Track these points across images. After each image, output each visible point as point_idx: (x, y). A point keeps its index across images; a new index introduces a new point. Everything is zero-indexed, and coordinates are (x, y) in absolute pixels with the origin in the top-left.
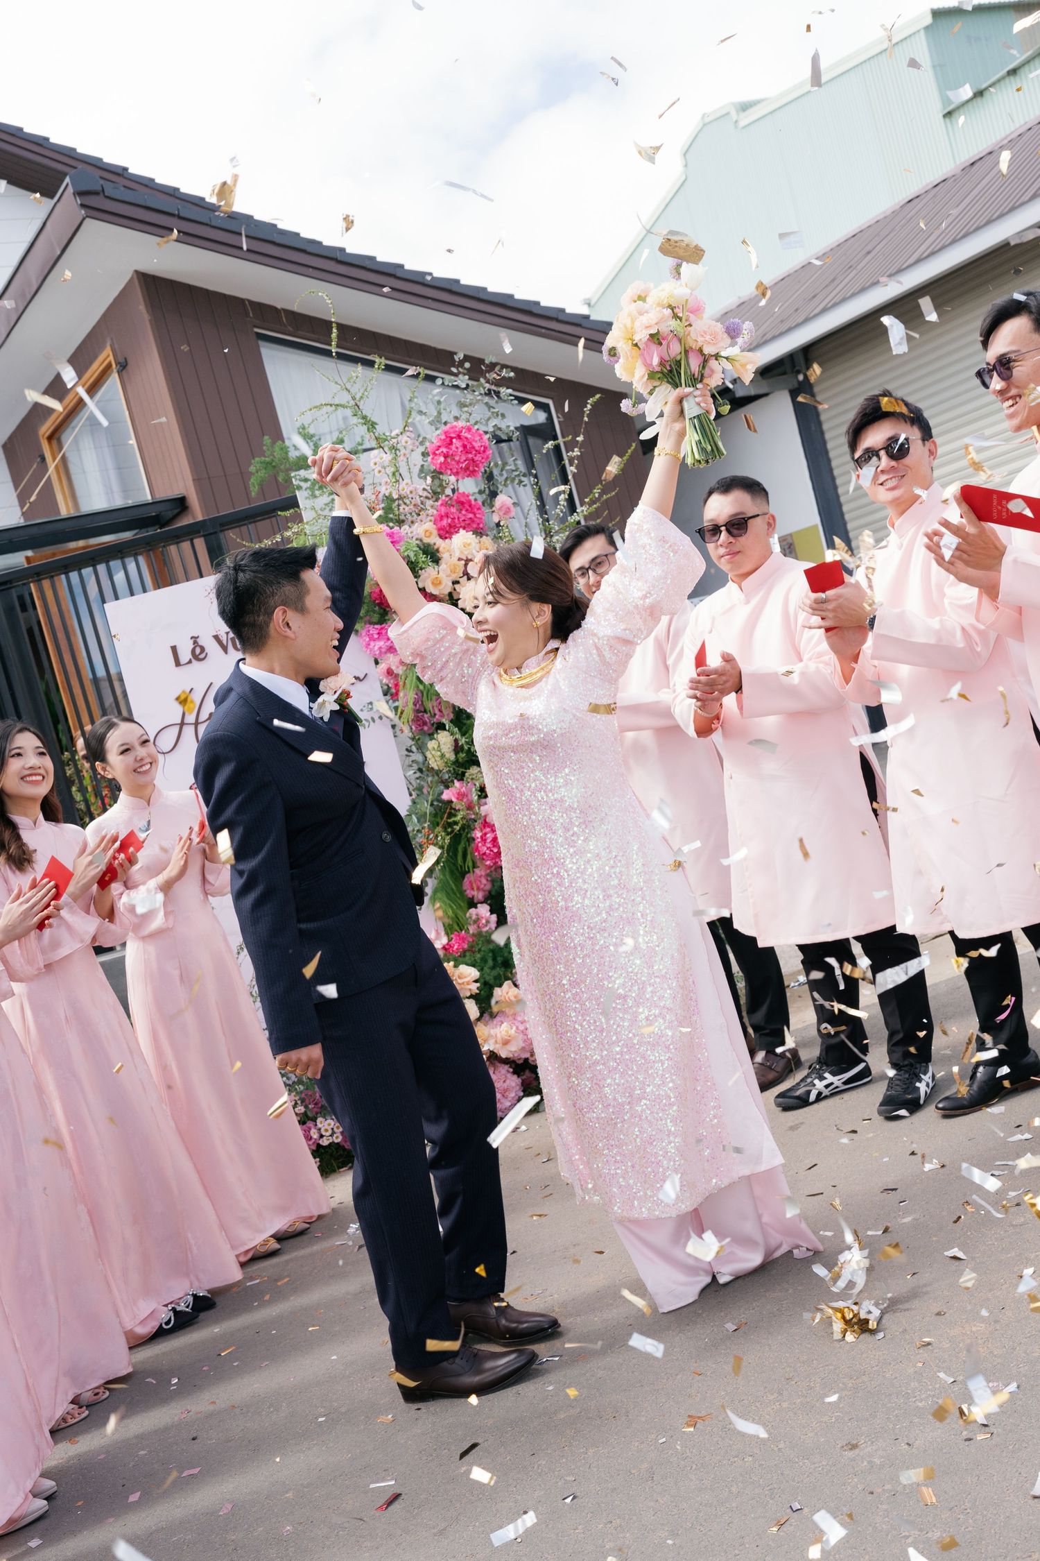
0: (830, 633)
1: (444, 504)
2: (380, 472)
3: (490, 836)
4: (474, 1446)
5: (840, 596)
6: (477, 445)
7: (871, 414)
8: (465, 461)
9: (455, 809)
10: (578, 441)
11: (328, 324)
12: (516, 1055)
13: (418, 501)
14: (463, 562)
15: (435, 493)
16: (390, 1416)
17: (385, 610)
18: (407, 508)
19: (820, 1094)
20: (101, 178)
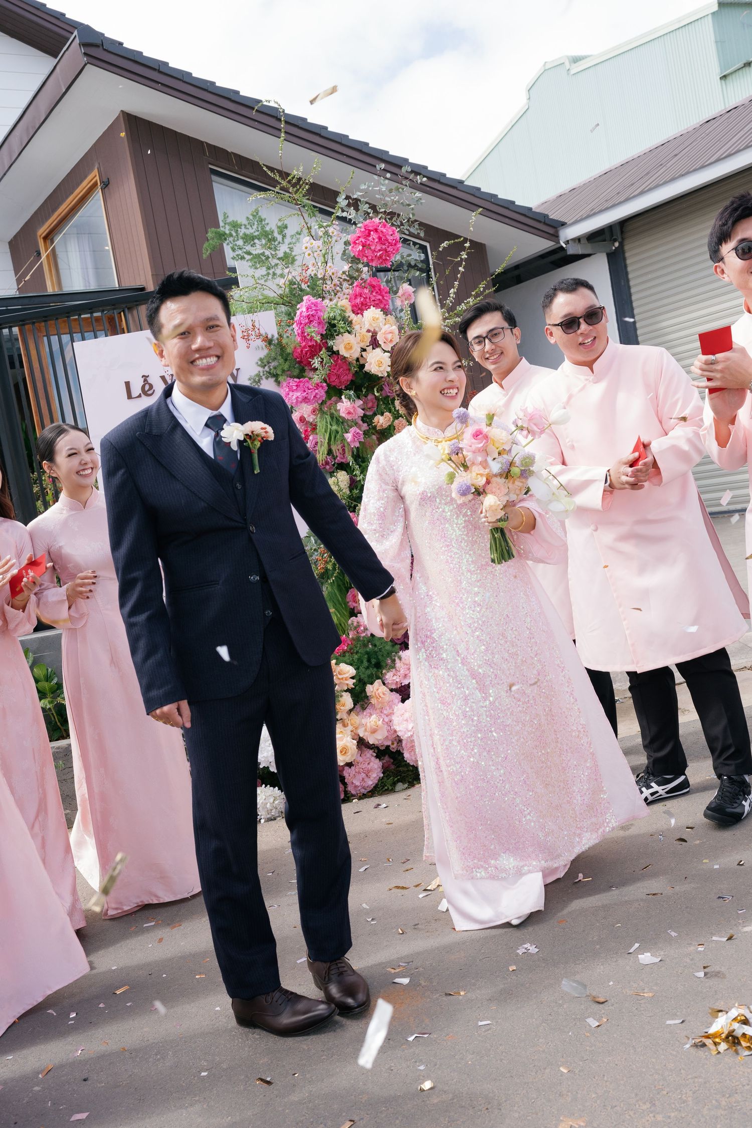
0: (714, 395)
1: (359, 286)
2: (309, 255)
5: (728, 359)
6: (390, 238)
8: (380, 250)
10: (465, 247)
12: (380, 742)
13: (338, 281)
14: (372, 333)
15: (352, 276)
17: (303, 367)
19: (646, 799)
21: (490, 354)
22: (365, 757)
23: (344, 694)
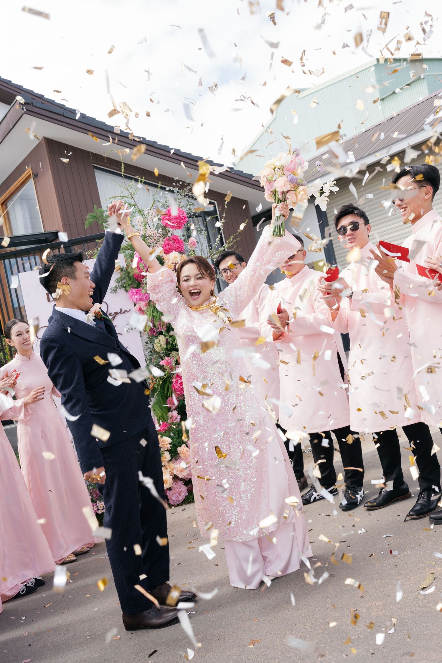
1: (167, 240)
2: (140, 225)
3: (179, 381)
4: (155, 651)
6: (181, 216)
7: (344, 212)
8: (176, 222)
9: (165, 369)
11: (120, 163)
12: (186, 477)
13: (156, 238)
14: (174, 264)
15: (164, 235)
16: (119, 637)
17: (139, 283)
18: (151, 241)
19: (315, 498)
20: (32, 98)
21: (230, 277)
22: (178, 485)
23: (165, 452)
